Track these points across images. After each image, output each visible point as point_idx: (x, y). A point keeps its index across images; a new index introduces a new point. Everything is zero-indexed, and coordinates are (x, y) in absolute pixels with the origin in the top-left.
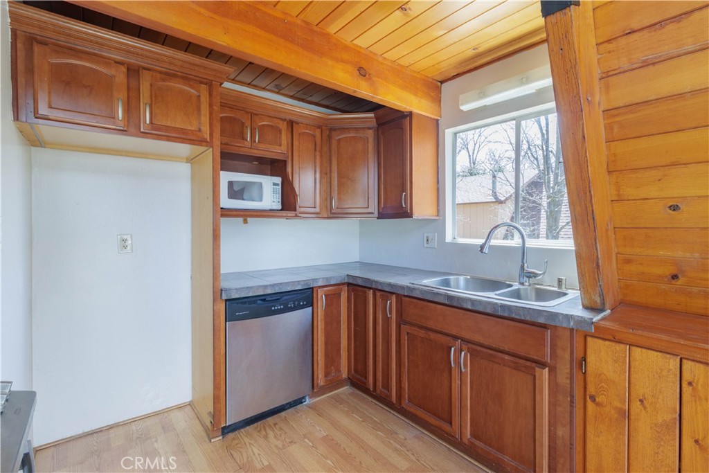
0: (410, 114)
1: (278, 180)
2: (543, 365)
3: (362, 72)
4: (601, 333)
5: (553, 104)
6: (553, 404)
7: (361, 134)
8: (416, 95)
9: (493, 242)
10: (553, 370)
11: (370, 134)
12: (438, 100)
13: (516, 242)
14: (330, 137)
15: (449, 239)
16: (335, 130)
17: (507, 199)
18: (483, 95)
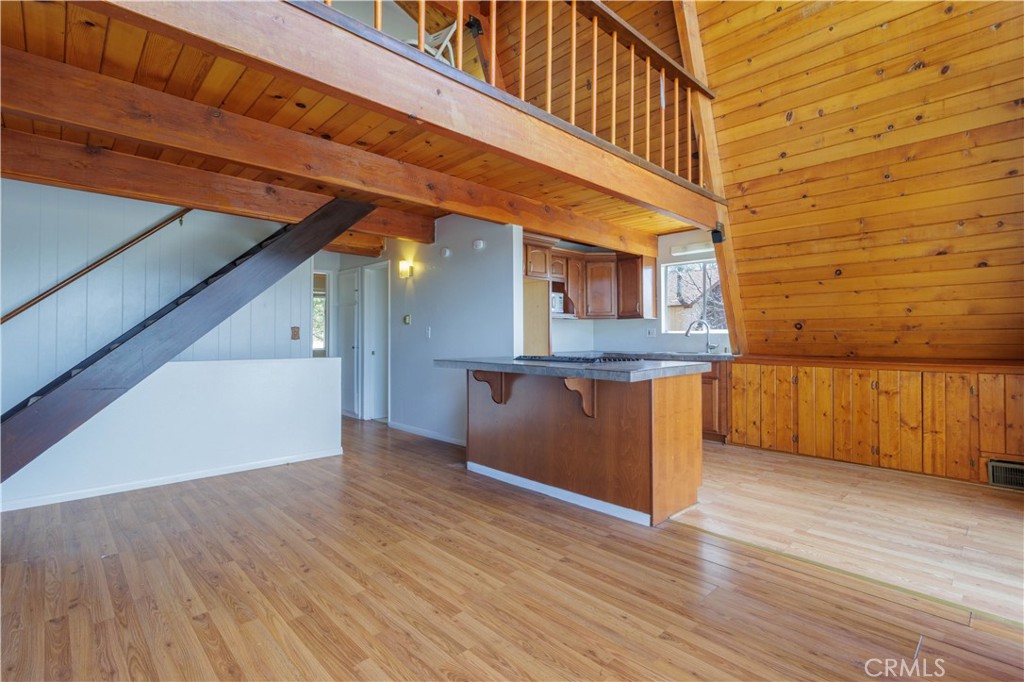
0: (641, 256)
1: (562, 295)
2: (715, 379)
3: (622, 238)
4: (737, 361)
5: (715, 259)
6: (720, 395)
7: (607, 264)
8: (645, 245)
9: (691, 332)
10: (720, 380)
11: (613, 265)
12: (656, 246)
13: (705, 331)
14: (586, 267)
15: (663, 331)
16: (589, 262)
17: (693, 303)
18: (685, 248)
